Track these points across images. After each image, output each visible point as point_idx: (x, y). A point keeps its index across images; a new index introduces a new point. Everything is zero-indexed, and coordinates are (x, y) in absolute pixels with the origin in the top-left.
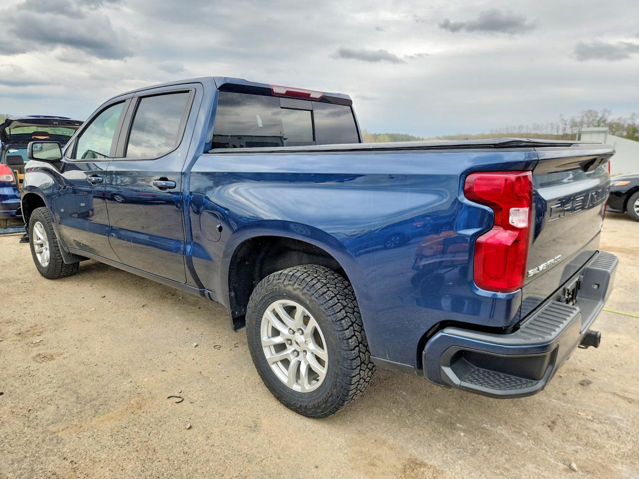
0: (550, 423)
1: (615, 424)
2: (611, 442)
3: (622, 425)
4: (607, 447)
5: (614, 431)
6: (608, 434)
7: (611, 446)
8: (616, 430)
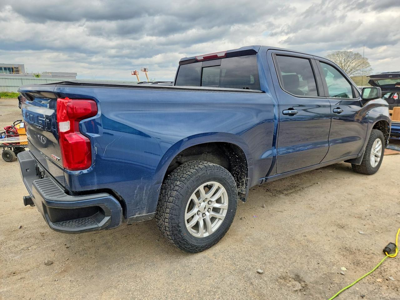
0: (44, 234)
1: (15, 253)
2: (12, 244)
3: (11, 255)
4: (12, 242)
5: (14, 250)
6: (15, 247)
7: (11, 243)
8: (13, 251)
